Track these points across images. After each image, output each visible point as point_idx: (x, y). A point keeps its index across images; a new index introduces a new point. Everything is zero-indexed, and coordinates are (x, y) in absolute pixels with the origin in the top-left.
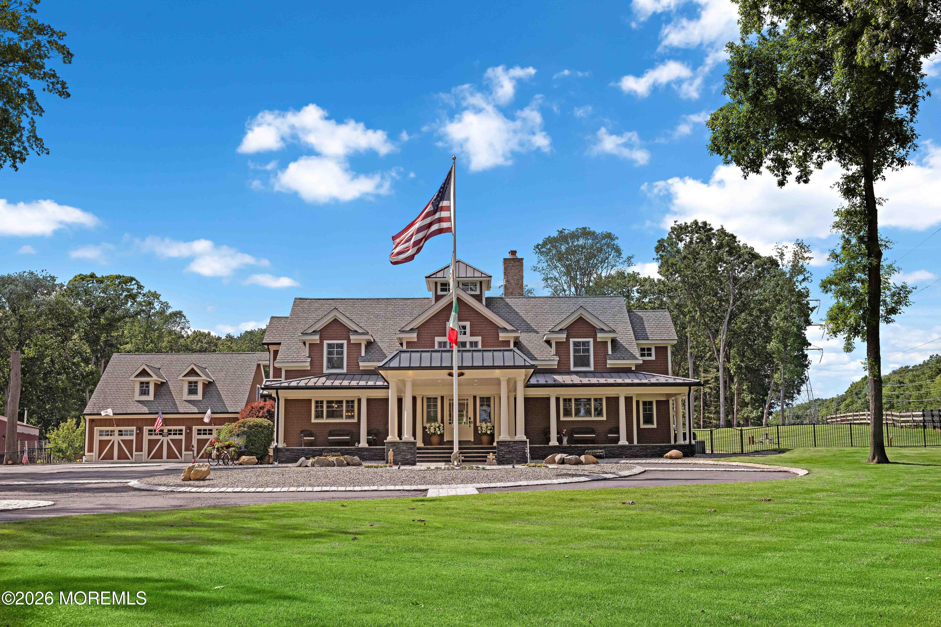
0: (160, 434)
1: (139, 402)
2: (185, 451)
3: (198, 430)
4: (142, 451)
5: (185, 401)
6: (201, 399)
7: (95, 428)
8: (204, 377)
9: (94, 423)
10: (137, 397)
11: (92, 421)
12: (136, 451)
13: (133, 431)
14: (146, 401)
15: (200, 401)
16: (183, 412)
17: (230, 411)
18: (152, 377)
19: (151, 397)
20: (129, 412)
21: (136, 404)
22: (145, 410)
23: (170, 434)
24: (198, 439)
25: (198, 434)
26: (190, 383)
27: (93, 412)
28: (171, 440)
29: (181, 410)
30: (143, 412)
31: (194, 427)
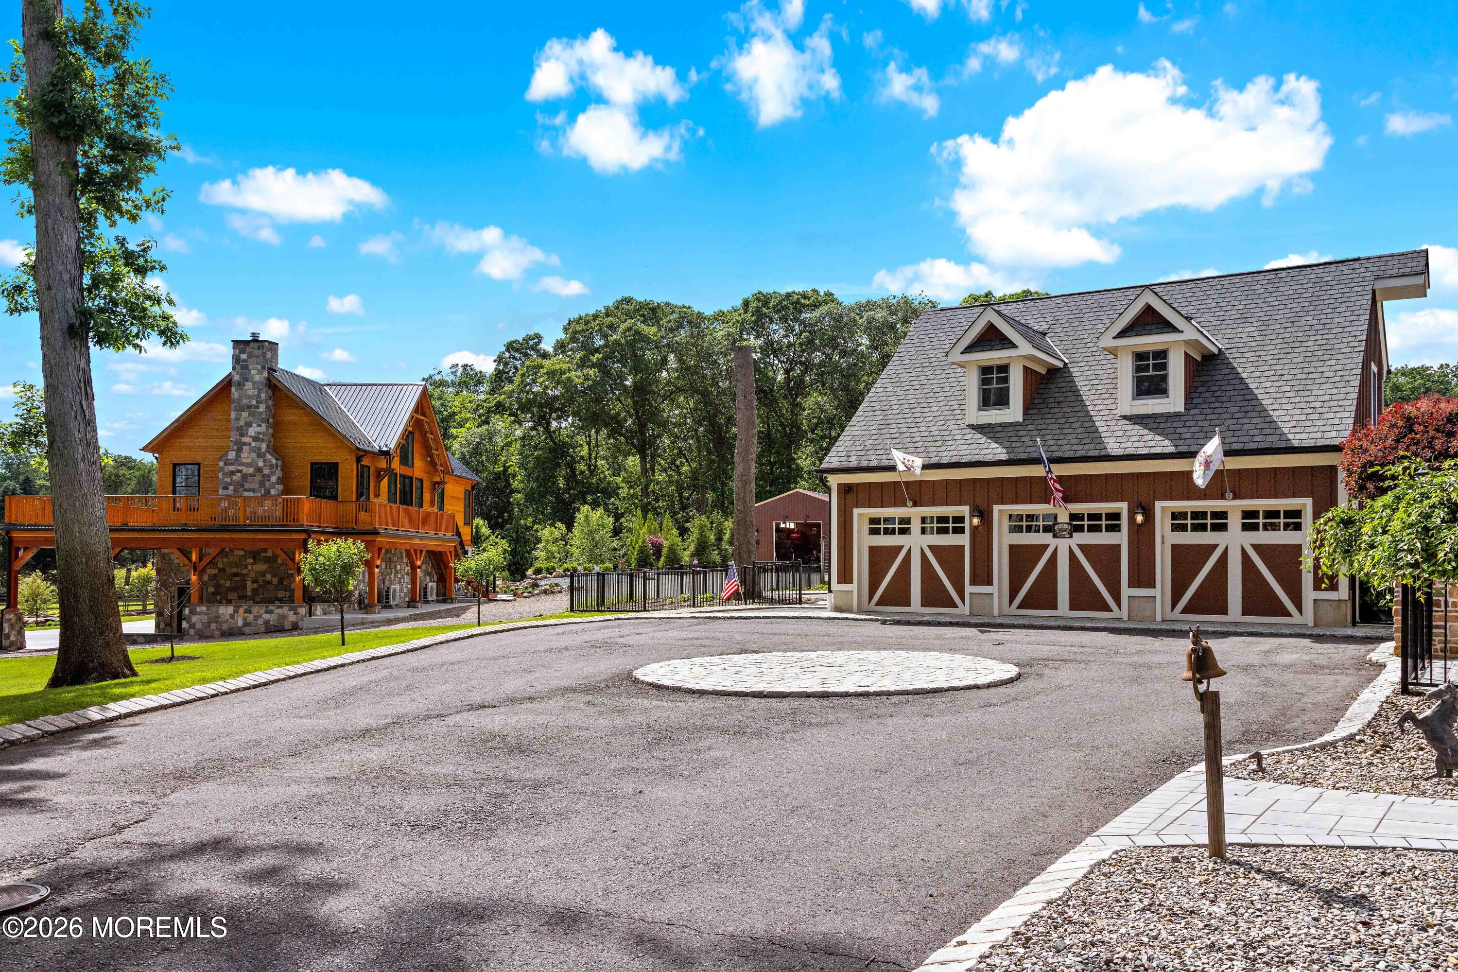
0: (1047, 529)
1: (979, 428)
2: (1131, 585)
3: (1174, 516)
4: (989, 582)
5: (1125, 417)
6: (1181, 408)
7: (856, 511)
8: (1190, 334)
9: (851, 497)
10: (975, 415)
11: (846, 490)
12: (973, 582)
13: (960, 519)
14: (1001, 425)
15: (1177, 415)
16: (1120, 452)
17: (1296, 443)
18: (1014, 346)
19: (1014, 412)
20: (945, 460)
21: (971, 434)
22: (999, 452)
23: (1079, 529)
24: (1174, 547)
25: (1176, 528)
26: (1140, 356)
27: (845, 465)
28: (1080, 546)
29: (1113, 448)
30: (989, 458)
31: (1159, 505)
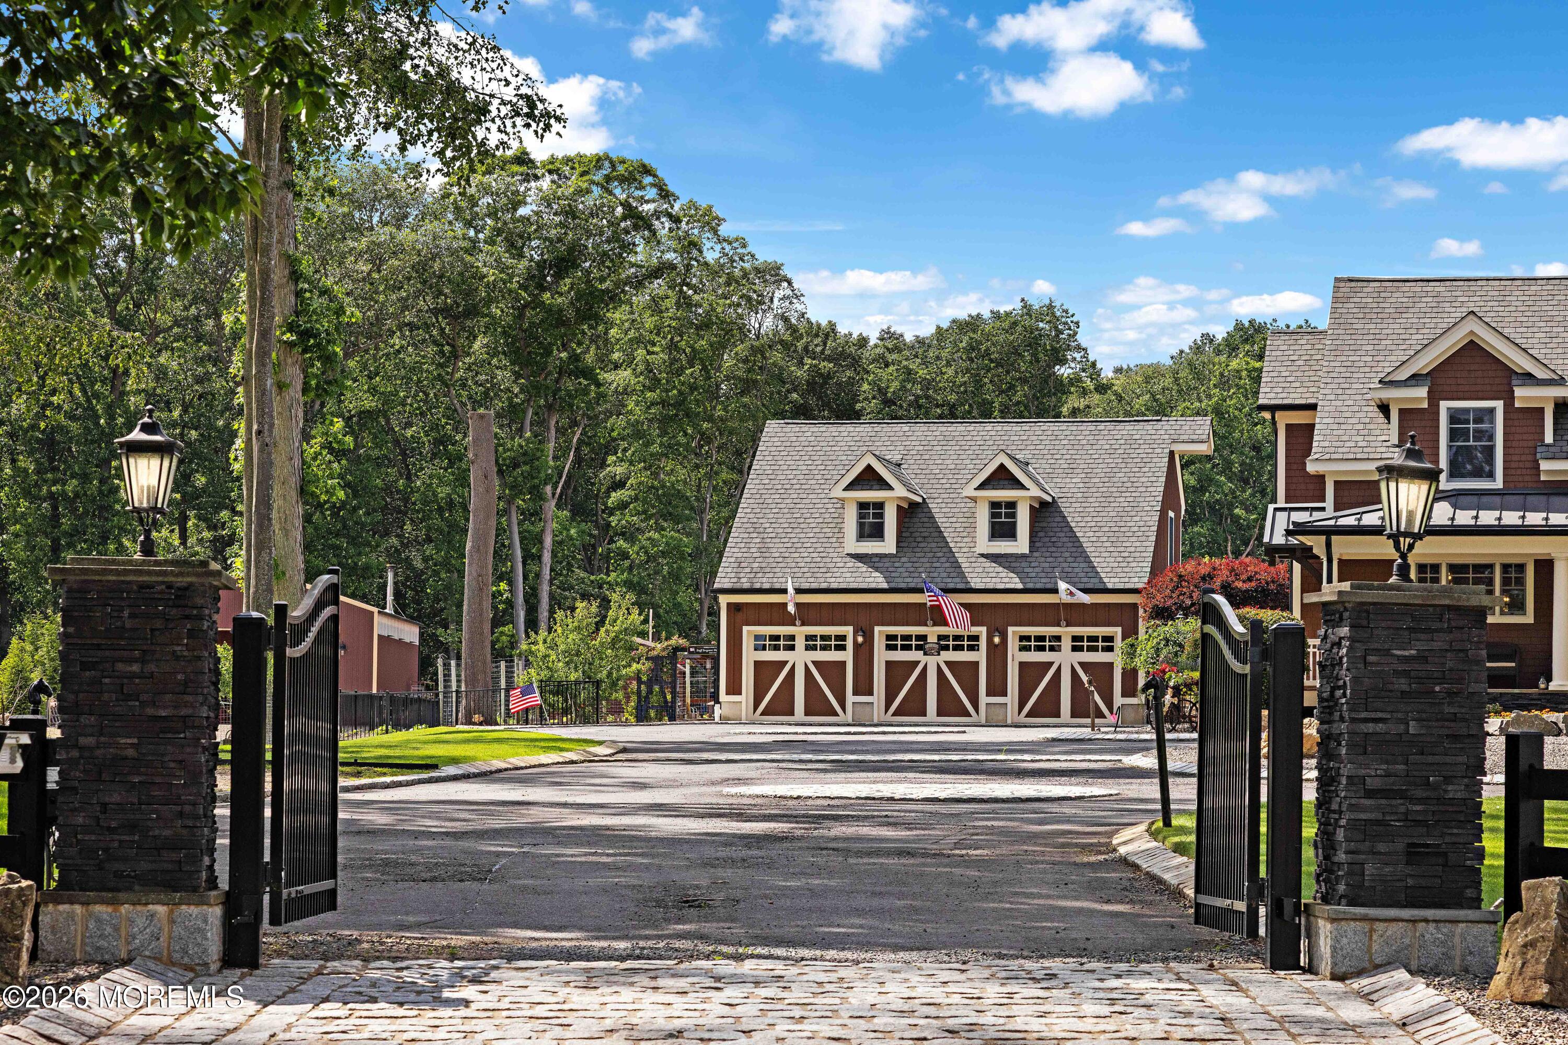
0: (919, 648)
1: (859, 557)
2: (988, 694)
3: (1022, 638)
4: (871, 693)
5: (982, 555)
6: (1025, 550)
7: (745, 629)
8: (1035, 492)
9: (740, 616)
10: (852, 545)
11: (734, 608)
12: (856, 693)
13: (843, 638)
14: (877, 555)
15: (1023, 556)
16: (981, 586)
17: (1110, 586)
18: (891, 488)
19: (888, 545)
20: (834, 586)
21: (851, 563)
22: (877, 580)
23: (946, 648)
24: (1021, 664)
26: (995, 505)
27: (738, 586)
28: (948, 664)
29: (976, 583)
30: (873, 586)
31: (1011, 629)
